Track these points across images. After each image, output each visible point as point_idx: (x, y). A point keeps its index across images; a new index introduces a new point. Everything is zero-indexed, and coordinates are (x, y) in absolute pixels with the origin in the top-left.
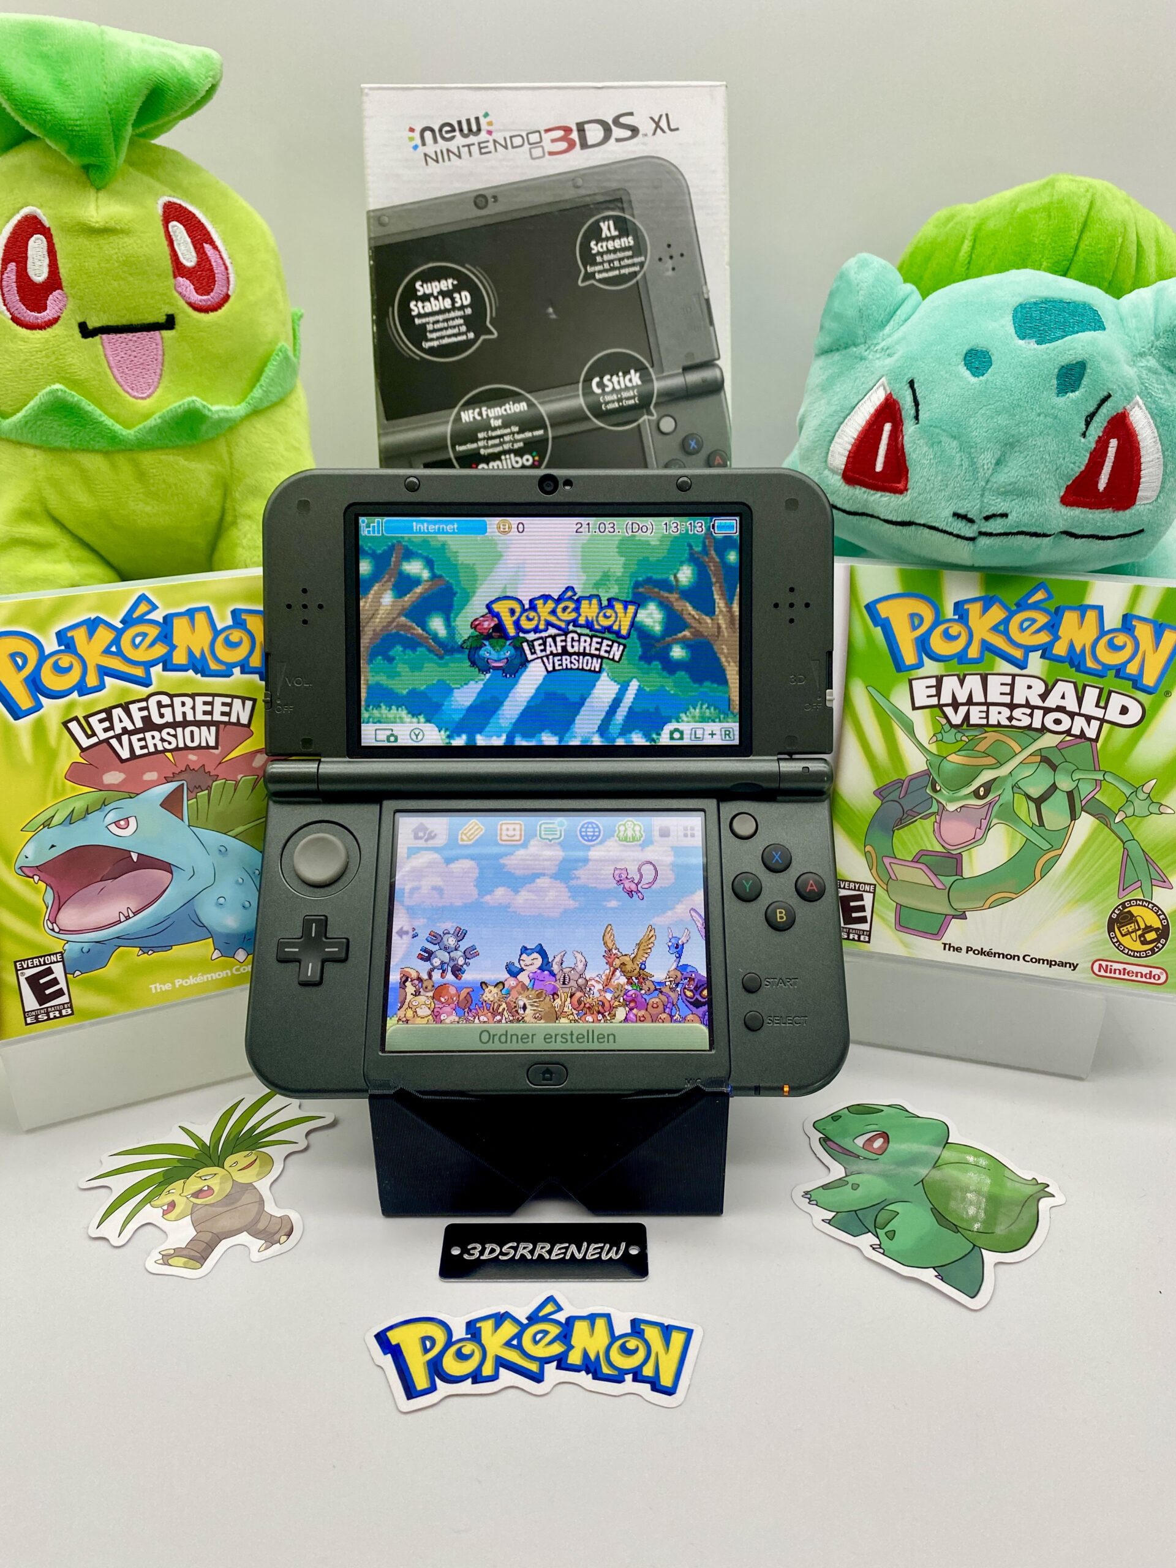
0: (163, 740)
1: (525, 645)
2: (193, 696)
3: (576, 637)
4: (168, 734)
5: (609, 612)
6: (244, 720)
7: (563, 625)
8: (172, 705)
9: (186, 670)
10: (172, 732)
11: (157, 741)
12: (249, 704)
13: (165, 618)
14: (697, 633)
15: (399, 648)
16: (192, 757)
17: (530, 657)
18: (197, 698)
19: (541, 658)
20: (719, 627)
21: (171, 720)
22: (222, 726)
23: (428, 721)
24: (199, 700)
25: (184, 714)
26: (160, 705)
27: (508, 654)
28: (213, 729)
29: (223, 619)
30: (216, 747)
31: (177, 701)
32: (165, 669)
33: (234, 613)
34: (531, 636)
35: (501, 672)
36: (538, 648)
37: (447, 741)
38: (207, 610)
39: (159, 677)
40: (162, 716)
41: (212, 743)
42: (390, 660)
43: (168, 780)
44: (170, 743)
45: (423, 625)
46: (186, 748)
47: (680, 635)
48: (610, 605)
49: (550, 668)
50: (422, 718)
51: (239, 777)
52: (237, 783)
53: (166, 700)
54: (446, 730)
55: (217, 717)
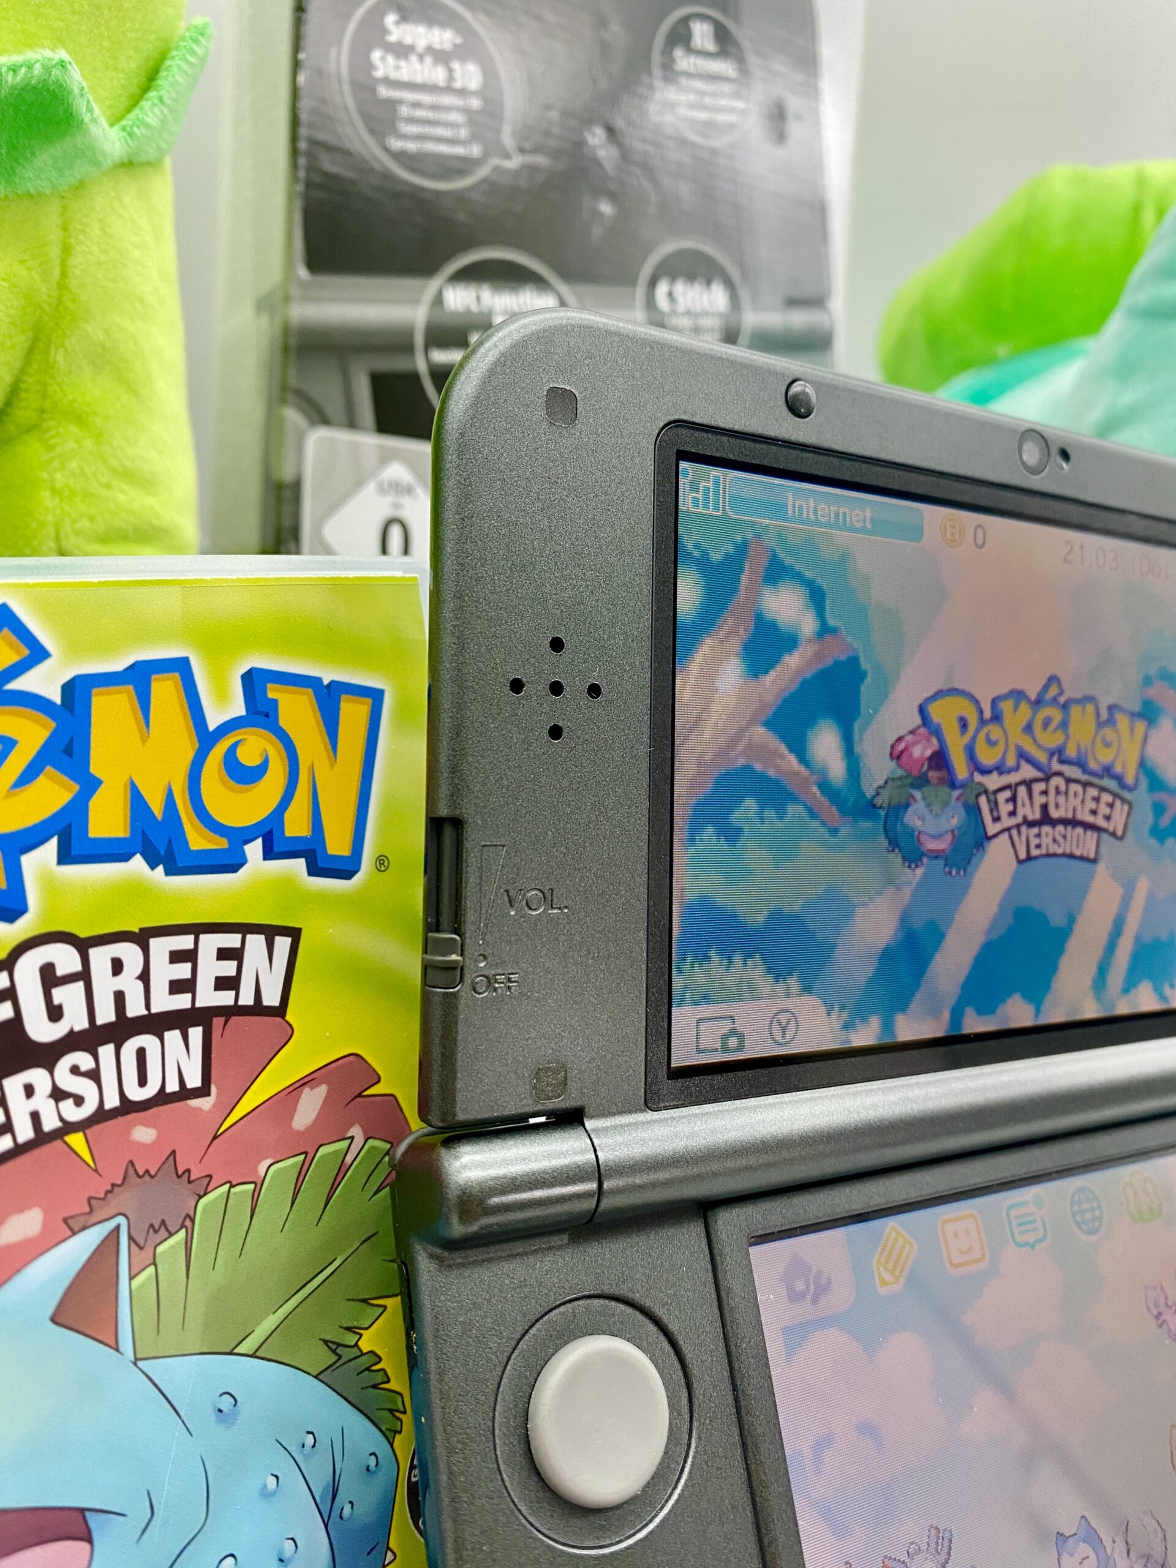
0: (58, 1095)
1: (983, 800)
2: (142, 938)
3: (1062, 785)
4: (75, 1070)
5: (1110, 734)
6: (271, 999)
7: (1042, 757)
8: (84, 976)
9: (126, 857)
10: (84, 1060)
11: (42, 1103)
12: (283, 944)
13: (69, 689)
15: (750, 804)
16: (143, 1134)
17: (992, 828)
18: (154, 943)
19: (1008, 829)
21: (81, 1024)
22: (217, 1022)
23: (807, 989)
24: (161, 947)
25: (120, 998)
26: (49, 977)
27: (954, 822)
28: (196, 1034)
29: (222, 696)
30: (203, 1091)
31: (100, 957)
32: (65, 857)
33: (253, 681)
34: (993, 782)
35: (941, 862)
36: (1005, 808)
37: (843, 1035)
38: (181, 667)
39: (49, 885)
40: (55, 1013)
41: (194, 1080)
42: (731, 834)
43: (73, 1227)
44: (79, 1101)
45: (799, 748)
46: (128, 1107)
48: (1111, 719)
49: (1023, 855)
50: (794, 983)
51: (262, 1168)
52: (258, 1185)
53: (66, 959)
54: (843, 1007)
55: (208, 997)
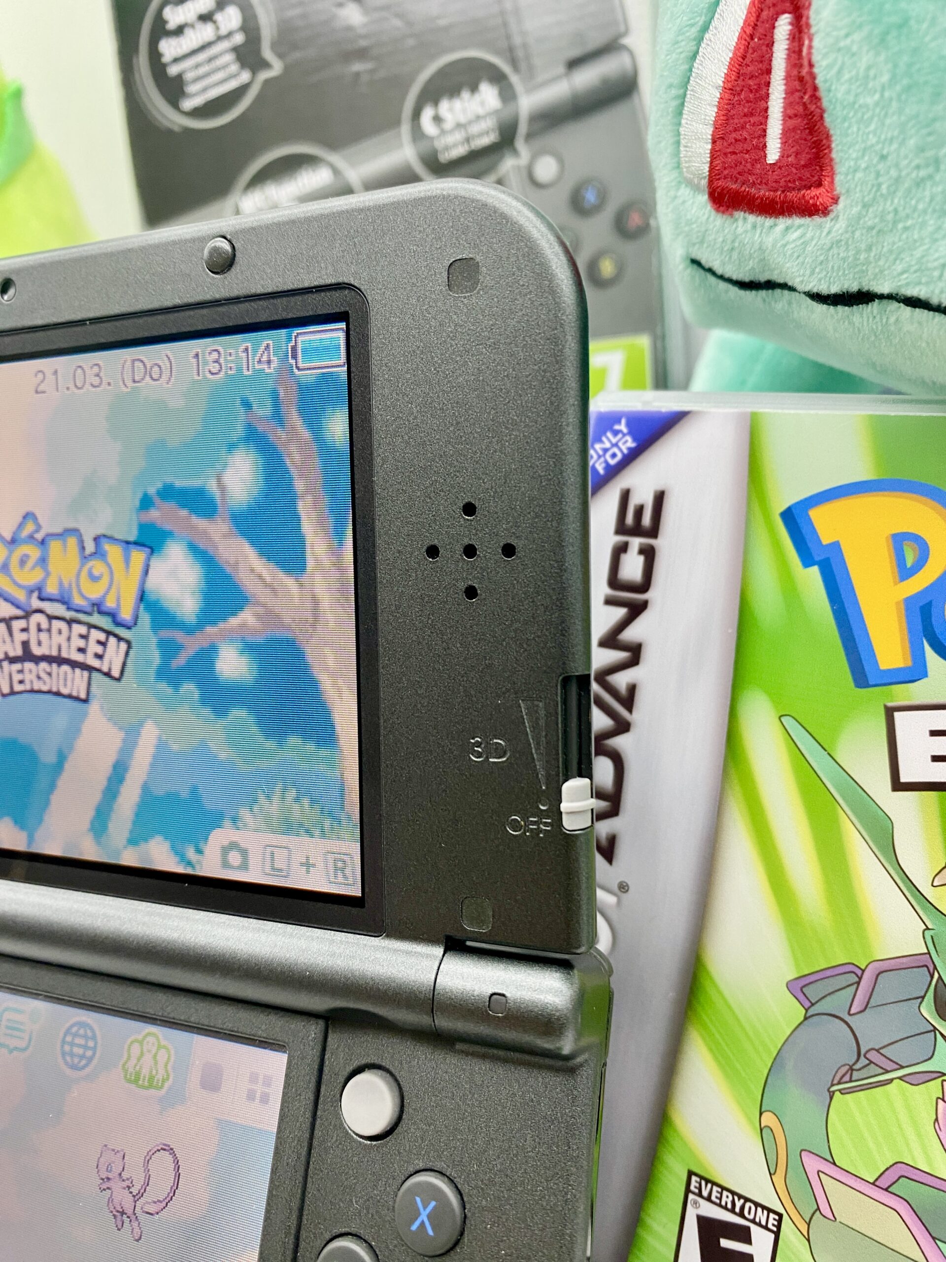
3: (45, 625)
5: (98, 567)
14: (269, 616)
20: (316, 601)
47: (234, 621)
48: (99, 553)
49: (6, 690)
